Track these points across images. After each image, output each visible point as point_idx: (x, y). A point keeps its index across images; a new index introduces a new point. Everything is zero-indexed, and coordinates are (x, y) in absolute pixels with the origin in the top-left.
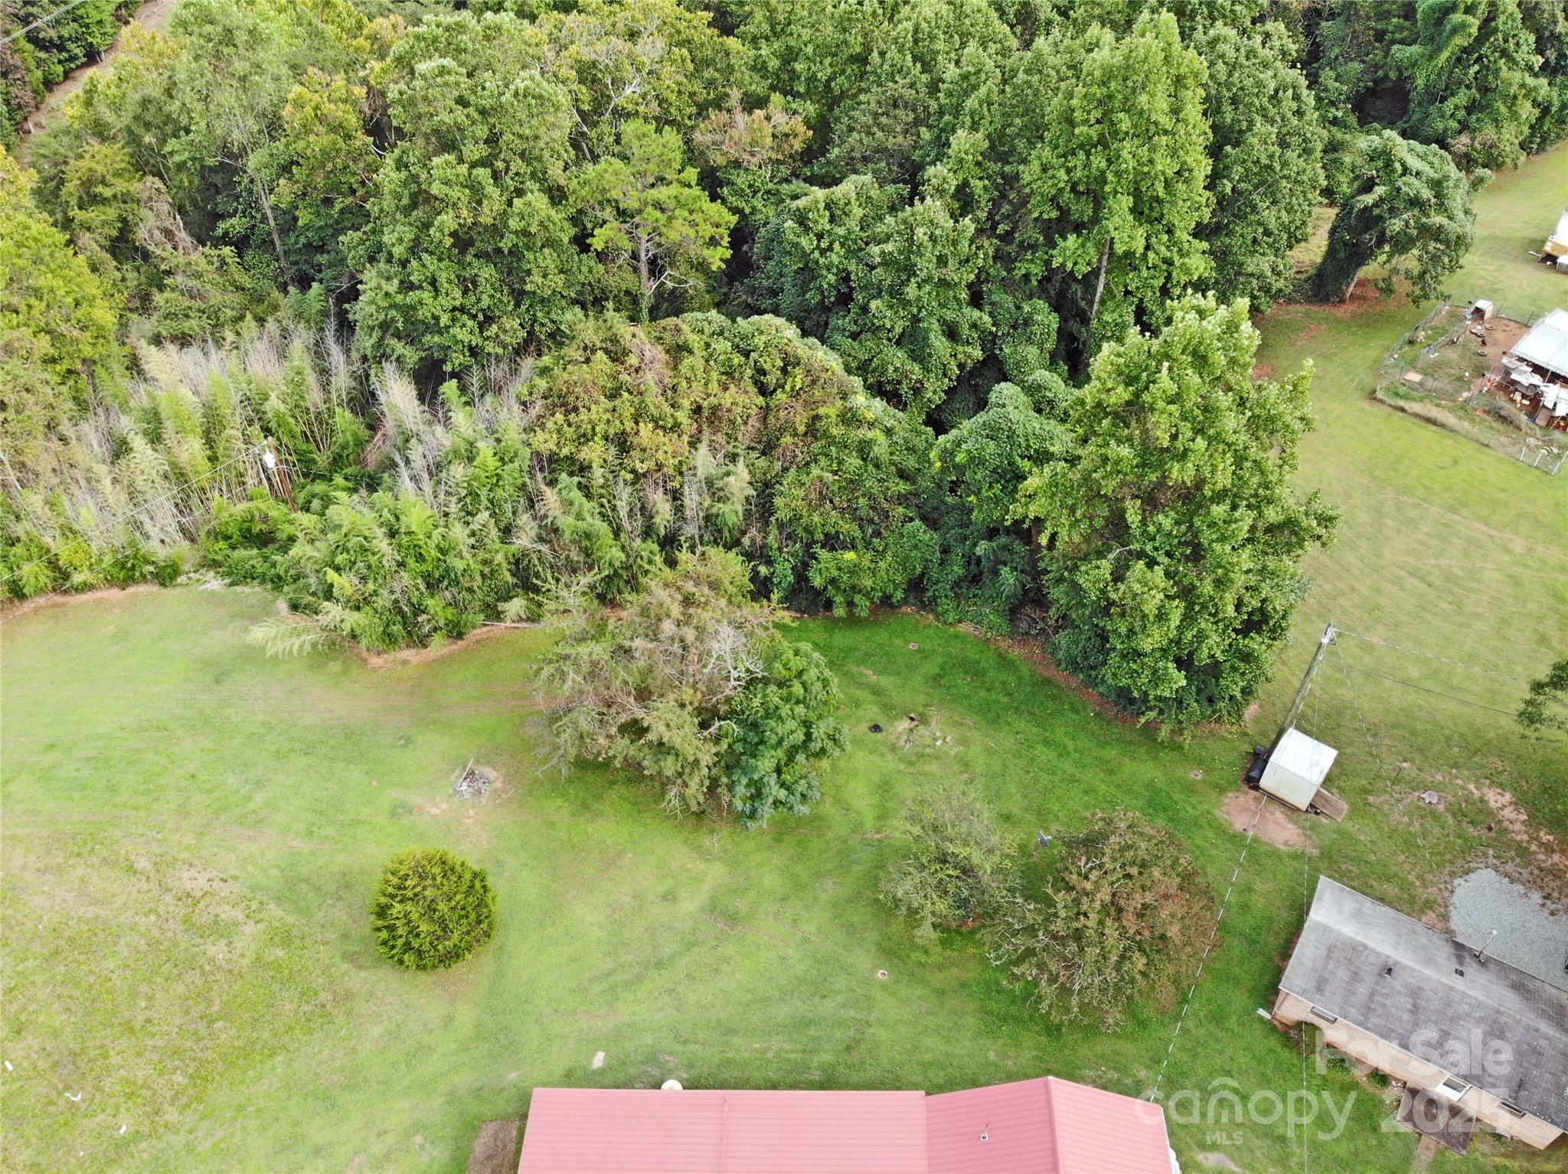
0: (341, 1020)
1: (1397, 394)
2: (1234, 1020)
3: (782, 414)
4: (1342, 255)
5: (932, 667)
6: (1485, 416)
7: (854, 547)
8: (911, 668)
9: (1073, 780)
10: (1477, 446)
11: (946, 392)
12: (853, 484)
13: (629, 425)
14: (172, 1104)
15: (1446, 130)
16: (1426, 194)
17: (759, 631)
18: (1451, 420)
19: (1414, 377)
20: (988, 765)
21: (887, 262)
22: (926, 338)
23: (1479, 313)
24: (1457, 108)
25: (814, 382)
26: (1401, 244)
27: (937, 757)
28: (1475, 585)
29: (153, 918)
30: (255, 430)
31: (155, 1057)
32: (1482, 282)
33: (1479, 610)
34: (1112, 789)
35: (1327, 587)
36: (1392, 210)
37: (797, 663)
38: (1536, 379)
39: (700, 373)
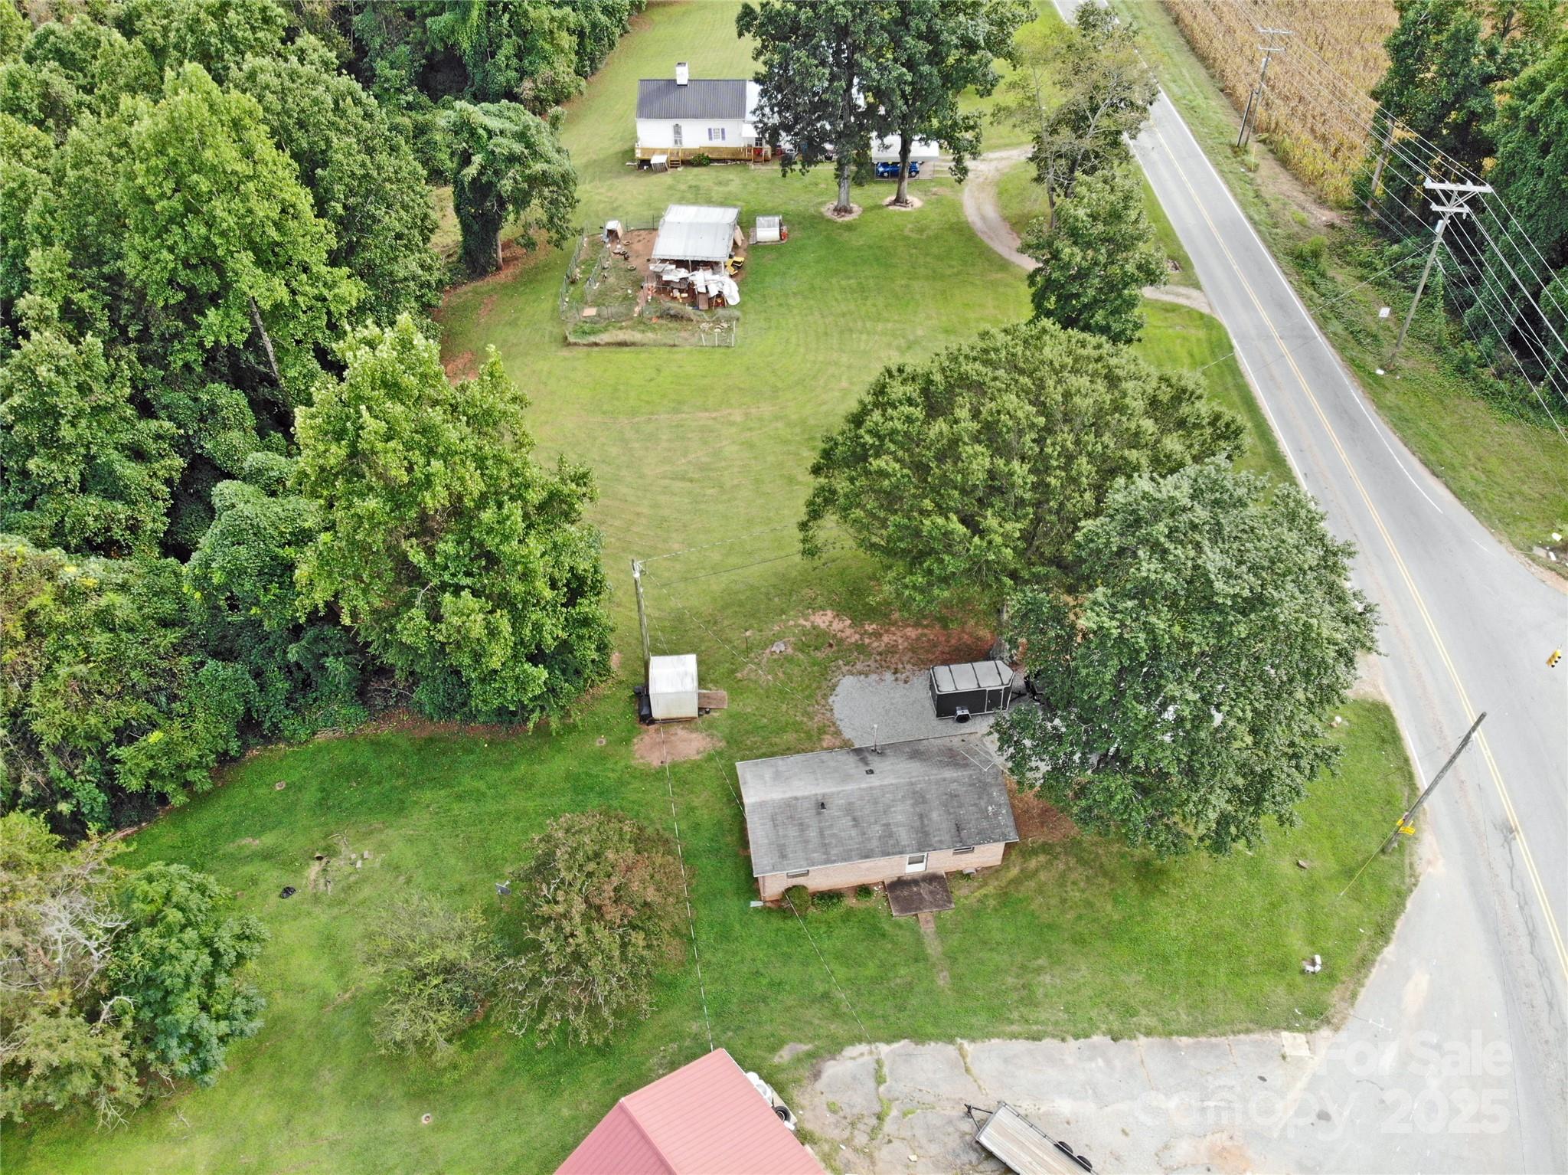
1: (584, 333)
2: (737, 927)
4: (476, 227)
5: (310, 795)
6: (661, 321)
7: (155, 726)
8: (289, 810)
10: (667, 349)
12: (115, 662)
15: (508, 82)
16: (518, 148)
17: (97, 879)
18: (637, 336)
19: (590, 312)
21: (23, 415)
23: (612, 233)
26: (521, 200)
27: (364, 880)
28: (723, 464)
32: (602, 206)
33: (736, 482)
35: (617, 523)
38: (683, 273)
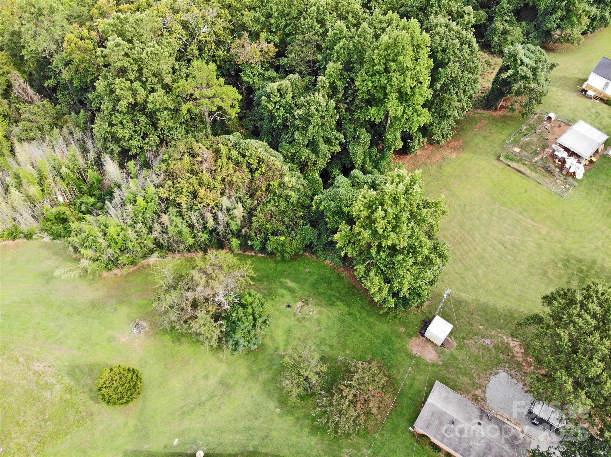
0: (89, 423)
1: (508, 158)
2: (400, 431)
3: (257, 182)
5: (312, 279)
6: (542, 170)
7: (284, 234)
8: (305, 280)
9: (357, 331)
10: (536, 183)
11: (326, 164)
13: (196, 187)
14: (33, 452)
15: (551, 27)
16: (529, 74)
18: (528, 172)
19: (517, 150)
20: (327, 323)
21: (300, 118)
22: (317, 145)
23: (549, 118)
24: (556, 18)
25: (270, 170)
26: (518, 93)
27: (310, 320)
28: (523, 248)
29: (25, 381)
30: (58, 179)
31: (27, 435)
33: (522, 260)
34: (371, 335)
35: (465, 248)
36: (515, 80)
37: (250, 299)
38: (564, 154)
39: (225, 165)
